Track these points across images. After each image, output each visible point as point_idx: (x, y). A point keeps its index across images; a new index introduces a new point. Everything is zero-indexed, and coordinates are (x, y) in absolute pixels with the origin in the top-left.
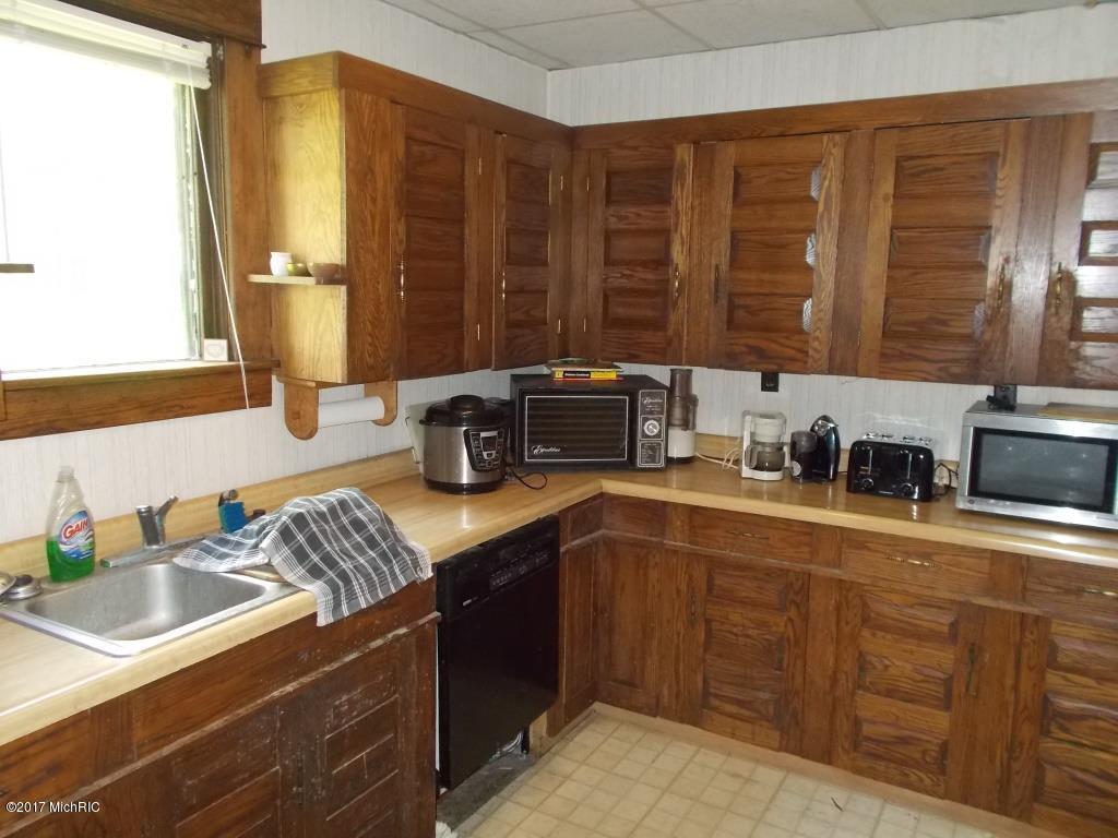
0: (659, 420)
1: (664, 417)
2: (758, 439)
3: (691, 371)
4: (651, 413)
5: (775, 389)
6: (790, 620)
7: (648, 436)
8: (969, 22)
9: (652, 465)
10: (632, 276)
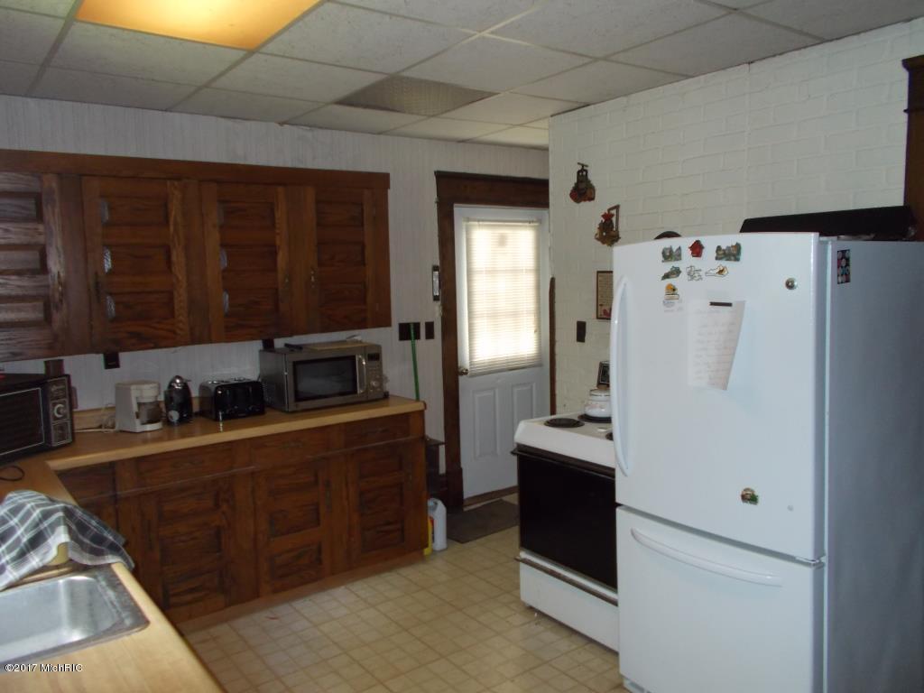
0: (63, 403)
1: (67, 400)
2: (142, 401)
3: (61, 361)
4: (57, 398)
5: (117, 366)
6: (224, 513)
7: (58, 419)
8: (220, 119)
9: (63, 442)
10: (6, 284)
